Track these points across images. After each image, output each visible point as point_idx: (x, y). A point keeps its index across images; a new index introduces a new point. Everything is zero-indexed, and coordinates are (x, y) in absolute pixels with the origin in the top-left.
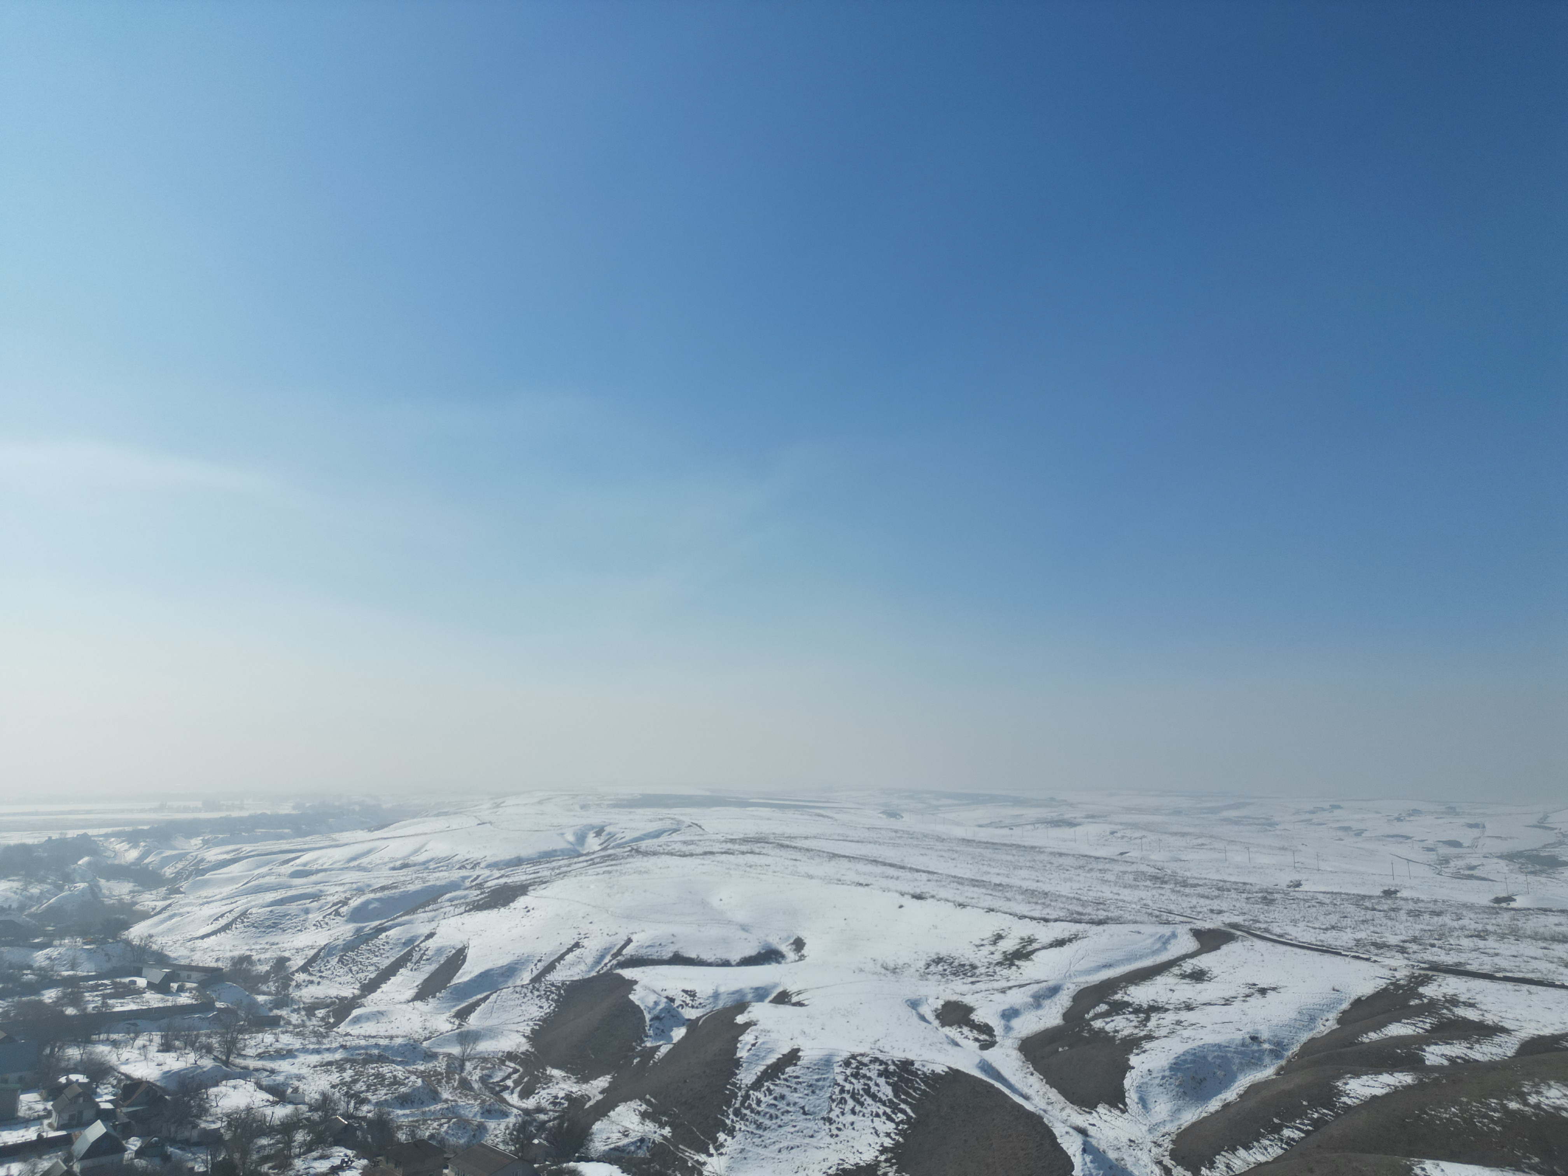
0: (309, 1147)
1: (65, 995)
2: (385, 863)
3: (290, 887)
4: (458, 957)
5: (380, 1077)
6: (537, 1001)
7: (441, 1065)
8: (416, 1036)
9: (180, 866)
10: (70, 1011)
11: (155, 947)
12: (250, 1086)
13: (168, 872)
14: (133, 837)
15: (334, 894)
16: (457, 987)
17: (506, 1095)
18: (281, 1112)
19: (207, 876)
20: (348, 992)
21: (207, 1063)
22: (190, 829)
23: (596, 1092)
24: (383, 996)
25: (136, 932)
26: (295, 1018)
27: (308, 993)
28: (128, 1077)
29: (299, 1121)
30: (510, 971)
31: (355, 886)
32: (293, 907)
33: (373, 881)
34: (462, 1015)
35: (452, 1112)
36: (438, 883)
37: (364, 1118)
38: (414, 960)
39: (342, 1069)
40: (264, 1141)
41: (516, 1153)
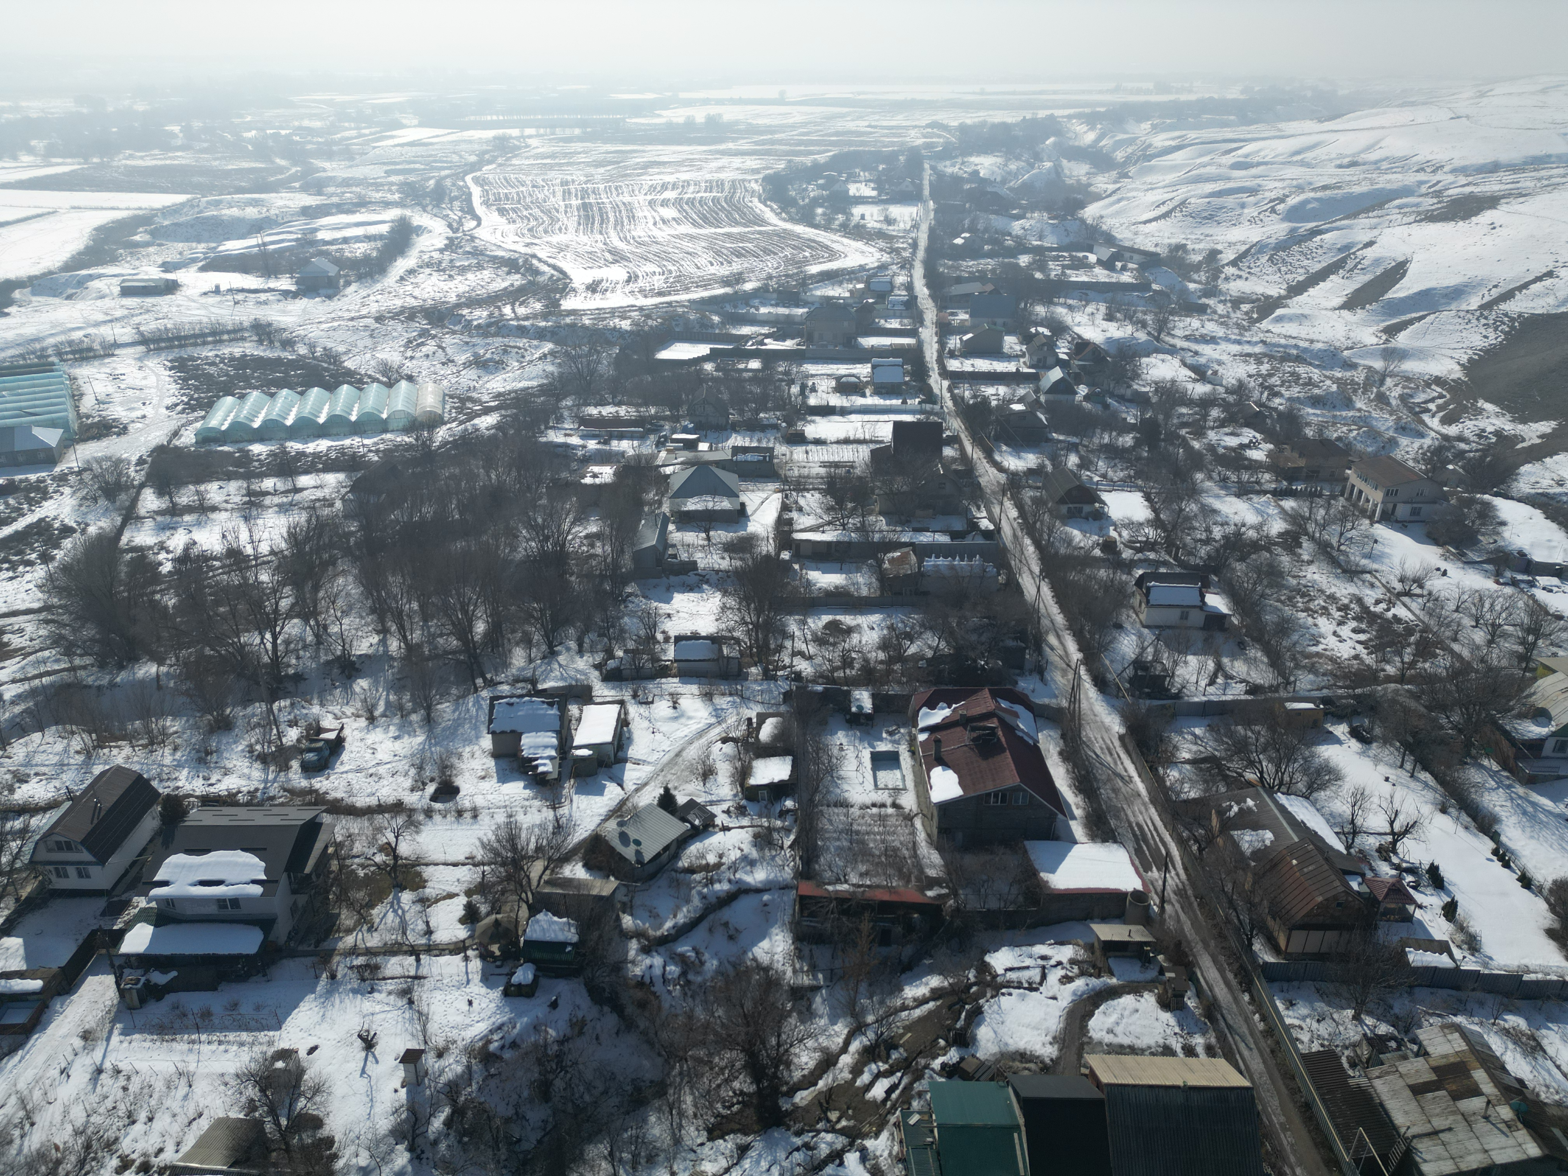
0: (1222, 424)
1: (1035, 261)
2: (1331, 160)
3: (1229, 179)
4: (1398, 271)
5: (1296, 377)
6: (1482, 330)
7: (1360, 376)
8: (1338, 344)
9: (1130, 150)
10: (1038, 275)
11: (1104, 227)
12: (1176, 362)
13: (1120, 155)
14: (1091, 119)
15: (1273, 188)
16: (1391, 302)
17: (1426, 417)
18: (1200, 389)
19: (1153, 162)
20: (1275, 291)
21: (1142, 336)
22: (1141, 112)
23: (1534, 435)
24: (1309, 300)
25: (1090, 212)
26: (1221, 309)
27: (1236, 287)
28: (1079, 337)
29: (1216, 399)
30: (1456, 293)
31: (1295, 183)
32: (1230, 201)
33: (1316, 179)
34: (1392, 331)
35: (1363, 421)
36: (1389, 186)
37: (1275, 409)
38: (1347, 267)
39: (1259, 362)
40: (1184, 410)
41: (1426, 472)
